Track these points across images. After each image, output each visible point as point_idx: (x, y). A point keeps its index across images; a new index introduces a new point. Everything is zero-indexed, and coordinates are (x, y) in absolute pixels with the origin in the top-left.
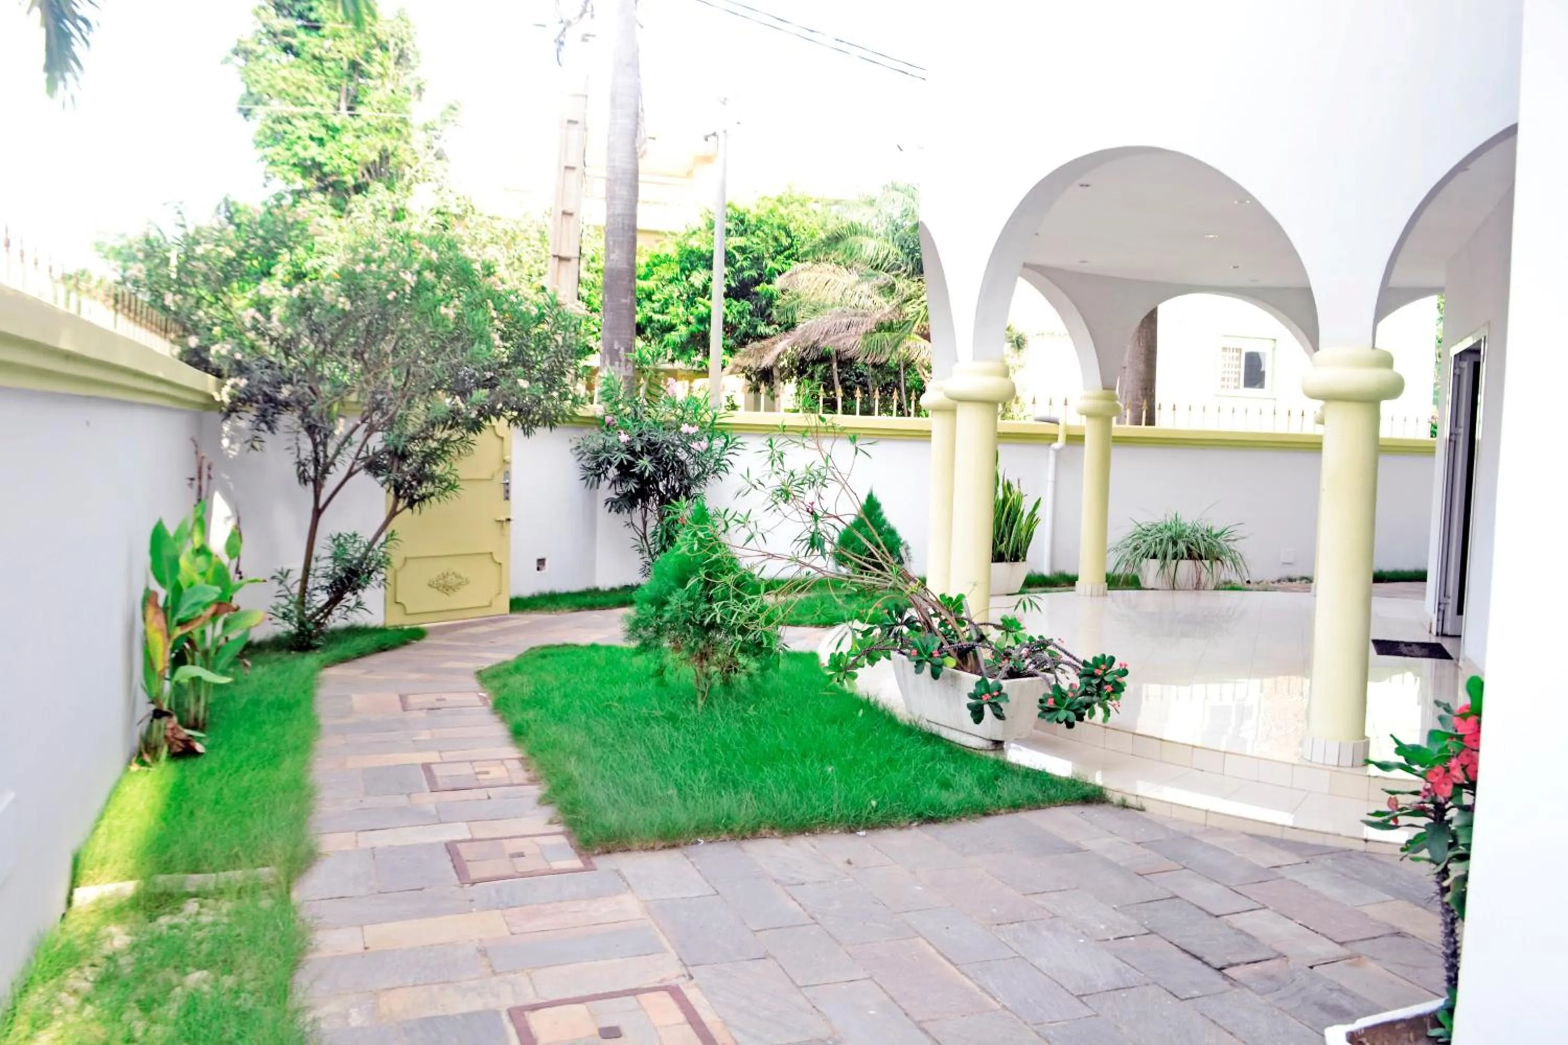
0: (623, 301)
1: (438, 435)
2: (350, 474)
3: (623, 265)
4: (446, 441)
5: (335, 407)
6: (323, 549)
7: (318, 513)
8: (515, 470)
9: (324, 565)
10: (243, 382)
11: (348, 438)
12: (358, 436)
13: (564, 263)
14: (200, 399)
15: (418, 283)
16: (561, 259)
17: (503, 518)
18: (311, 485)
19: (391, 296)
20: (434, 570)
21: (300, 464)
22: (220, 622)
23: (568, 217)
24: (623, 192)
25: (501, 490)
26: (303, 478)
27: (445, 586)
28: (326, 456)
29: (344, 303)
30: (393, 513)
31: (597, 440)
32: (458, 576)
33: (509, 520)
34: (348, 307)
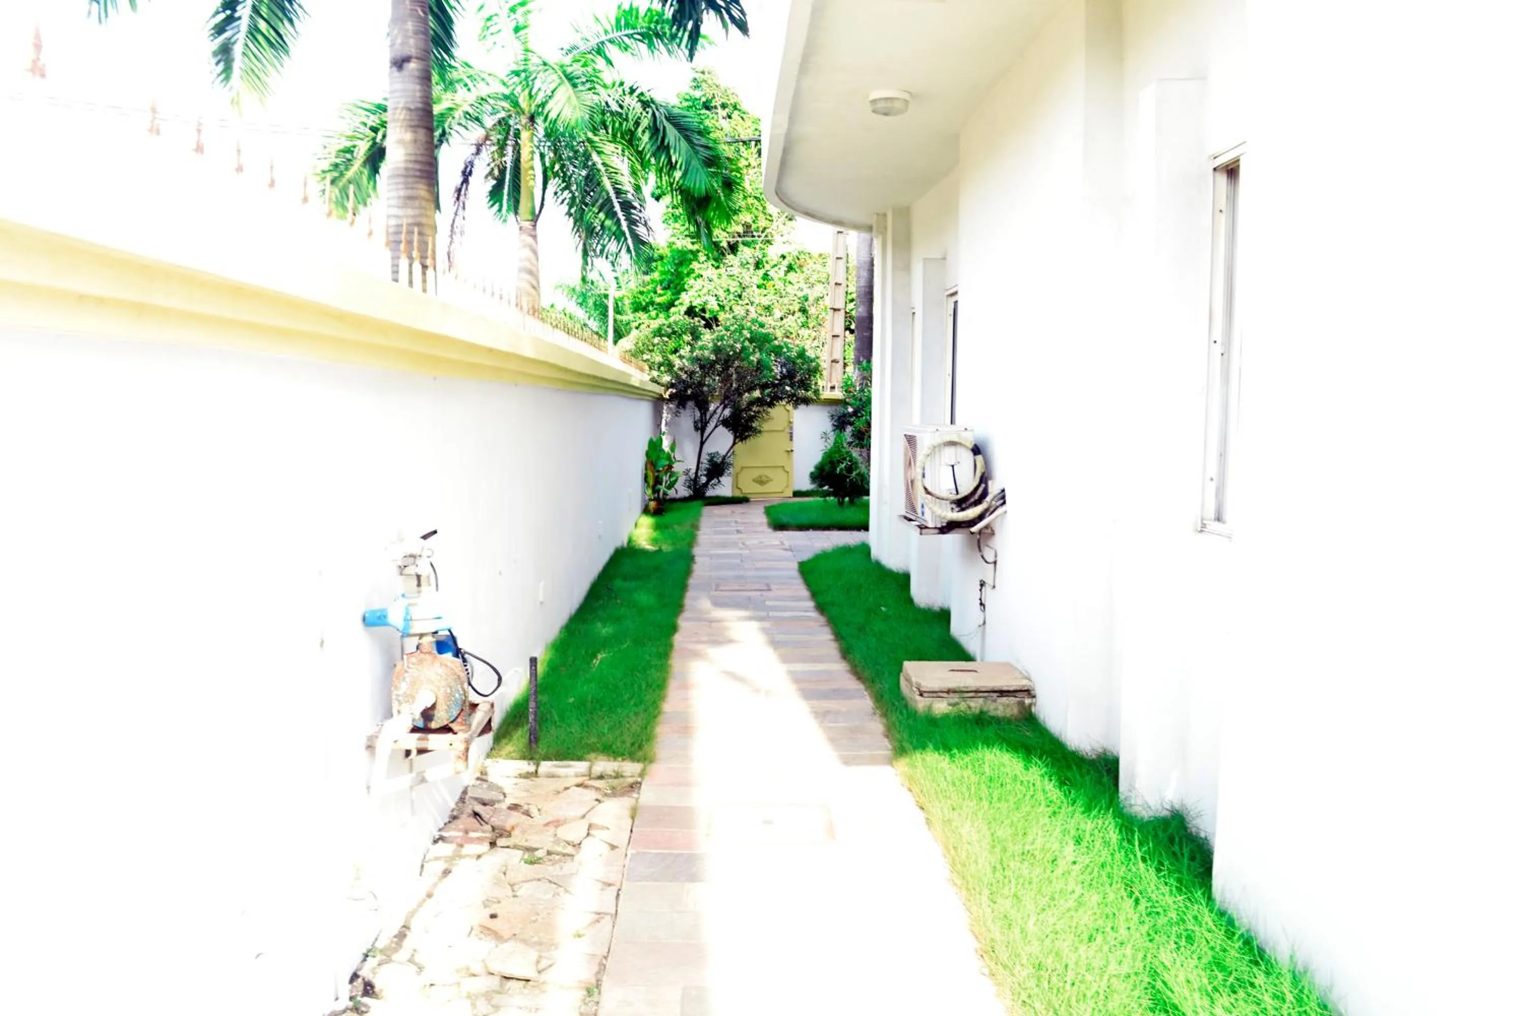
0: (865, 334)
1: (754, 409)
2: (716, 426)
3: (865, 314)
4: (759, 412)
5: (710, 398)
6: (705, 458)
7: (702, 443)
8: (795, 426)
9: (705, 465)
10: (674, 391)
11: (715, 412)
12: (719, 411)
13: (837, 312)
14: (658, 396)
15: (742, 347)
16: (835, 310)
17: (789, 449)
18: (699, 431)
19: (731, 353)
20: (756, 473)
21: (695, 422)
22: (668, 474)
23: (839, 286)
24: (865, 274)
25: (788, 436)
26: (696, 428)
27: (761, 481)
28: (706, 419)
29: (713, 357)
30: (734, 444)
31: (840, 409)
32: (767, 477)
33: (792, 451)
34: (714, 358)
